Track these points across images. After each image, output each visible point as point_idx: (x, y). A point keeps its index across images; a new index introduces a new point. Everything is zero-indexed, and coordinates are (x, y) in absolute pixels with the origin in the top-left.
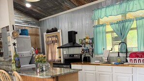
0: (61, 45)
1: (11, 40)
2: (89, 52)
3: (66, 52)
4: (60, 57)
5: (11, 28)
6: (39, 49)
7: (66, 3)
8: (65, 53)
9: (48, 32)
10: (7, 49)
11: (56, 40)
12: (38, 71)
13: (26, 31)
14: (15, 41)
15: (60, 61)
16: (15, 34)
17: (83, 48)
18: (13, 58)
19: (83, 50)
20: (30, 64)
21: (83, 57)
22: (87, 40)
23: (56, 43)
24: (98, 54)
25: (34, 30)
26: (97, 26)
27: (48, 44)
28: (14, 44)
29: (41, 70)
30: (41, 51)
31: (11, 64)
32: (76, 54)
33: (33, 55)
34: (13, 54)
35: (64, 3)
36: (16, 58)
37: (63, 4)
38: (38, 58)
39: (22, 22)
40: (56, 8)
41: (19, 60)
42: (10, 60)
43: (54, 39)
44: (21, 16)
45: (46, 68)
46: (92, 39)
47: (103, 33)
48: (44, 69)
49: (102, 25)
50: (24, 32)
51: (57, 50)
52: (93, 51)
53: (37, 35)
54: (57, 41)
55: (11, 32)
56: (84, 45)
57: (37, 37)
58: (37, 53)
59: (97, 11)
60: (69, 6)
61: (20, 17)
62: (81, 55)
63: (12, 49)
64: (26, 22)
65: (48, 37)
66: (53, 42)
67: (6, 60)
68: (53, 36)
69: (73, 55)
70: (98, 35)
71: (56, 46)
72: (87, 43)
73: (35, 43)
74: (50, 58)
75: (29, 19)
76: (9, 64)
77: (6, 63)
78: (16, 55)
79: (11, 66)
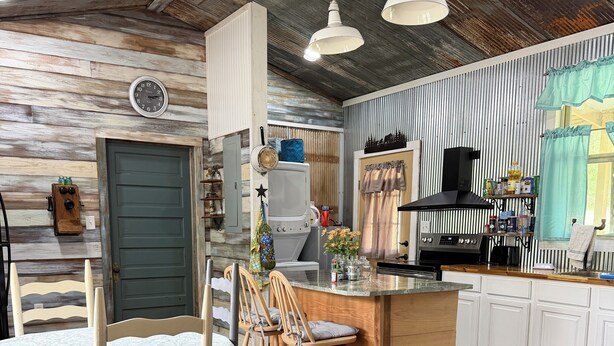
0: (414, 198)
1: (252, 178)
2: (515, 228)
3: (428, 224)
4: (406, 244)
5: (254, 138)
6: (333, 210)
7: (446, 46)
8: (425, 229)
9: (372, 147)
10: (239, 206)
11: (397, 180)
12: (334, 279)
13: (296, 147)
14: (264, 182)
15: (406, 257)
16: (268, 159)
17: (496, 212)
18: (253, 236)
19: (493, 220)
20: (300, 259)
21: (492, 245)
22: (513, 185)
23: (395, 192)
24: (550, 240)
25: (322, 139)
26: (555, 135)
27: (366, 194)
28: (261, 192)
29: (341, 276)
30: (340, 219)
31: (246, 255)
32: (465, 236)
33: (314, 229)
34: (255, 224)
35: (438, 44)
36: (265, 238)
37: (435, 48)
38: (336, 239)
39: (285, 110)
40: (407, 63)
41: (271, 243)
42: (247, 243)
43: (391, 174)
44: (284, 92)
45: (355, 271)
46: (534, 182)
47: (576, 159)
48: (351, 274)
49: (577, 131)
50: (290, 151)
51: (397, 216)
52: (532, 228)
53: (331, 159)
54: (400, 184)
55: (254, 149)
56: (500, 202)
57: (332, 166)
58: (324, 225)
59: (562, 78)
60: (457, 54)
61: (280, 95)
62: (485, 240)
63: (252, 205)
64: (299, 112)
65: (369, 168)
66: (386, 187)
67: (232, 241)
68: (388, 165)
69: (456, 238)
70: (558, 167)
71: (396, 199)
72: (511, 195)
73: (323, 188)
74: (368, 245)
75: (310, 102)
76: (240, 255)
77: (229, 252)
78: (264, 228)
79: (247, 261)
